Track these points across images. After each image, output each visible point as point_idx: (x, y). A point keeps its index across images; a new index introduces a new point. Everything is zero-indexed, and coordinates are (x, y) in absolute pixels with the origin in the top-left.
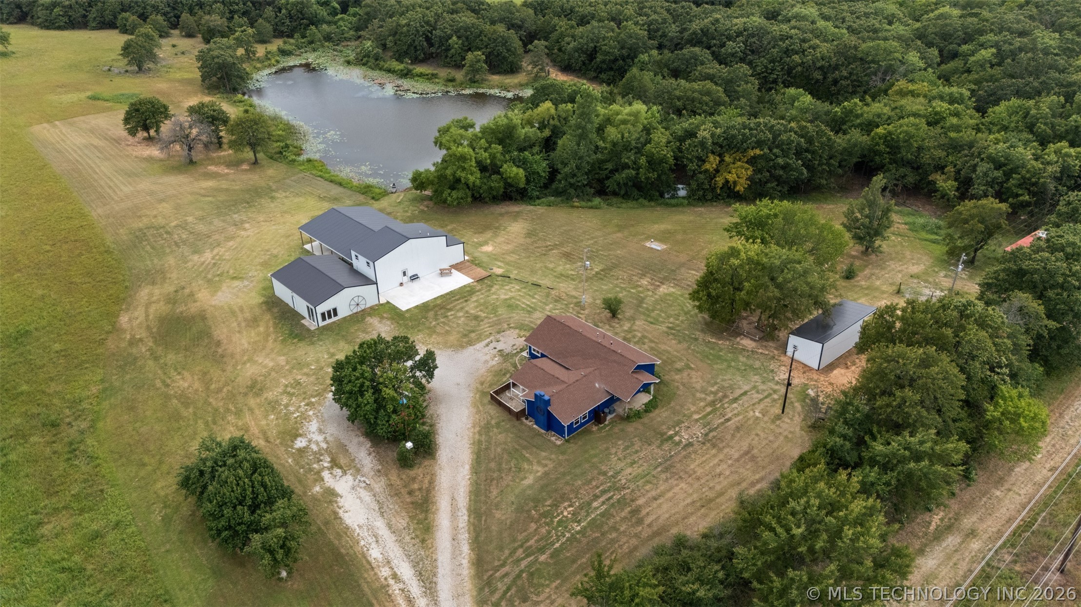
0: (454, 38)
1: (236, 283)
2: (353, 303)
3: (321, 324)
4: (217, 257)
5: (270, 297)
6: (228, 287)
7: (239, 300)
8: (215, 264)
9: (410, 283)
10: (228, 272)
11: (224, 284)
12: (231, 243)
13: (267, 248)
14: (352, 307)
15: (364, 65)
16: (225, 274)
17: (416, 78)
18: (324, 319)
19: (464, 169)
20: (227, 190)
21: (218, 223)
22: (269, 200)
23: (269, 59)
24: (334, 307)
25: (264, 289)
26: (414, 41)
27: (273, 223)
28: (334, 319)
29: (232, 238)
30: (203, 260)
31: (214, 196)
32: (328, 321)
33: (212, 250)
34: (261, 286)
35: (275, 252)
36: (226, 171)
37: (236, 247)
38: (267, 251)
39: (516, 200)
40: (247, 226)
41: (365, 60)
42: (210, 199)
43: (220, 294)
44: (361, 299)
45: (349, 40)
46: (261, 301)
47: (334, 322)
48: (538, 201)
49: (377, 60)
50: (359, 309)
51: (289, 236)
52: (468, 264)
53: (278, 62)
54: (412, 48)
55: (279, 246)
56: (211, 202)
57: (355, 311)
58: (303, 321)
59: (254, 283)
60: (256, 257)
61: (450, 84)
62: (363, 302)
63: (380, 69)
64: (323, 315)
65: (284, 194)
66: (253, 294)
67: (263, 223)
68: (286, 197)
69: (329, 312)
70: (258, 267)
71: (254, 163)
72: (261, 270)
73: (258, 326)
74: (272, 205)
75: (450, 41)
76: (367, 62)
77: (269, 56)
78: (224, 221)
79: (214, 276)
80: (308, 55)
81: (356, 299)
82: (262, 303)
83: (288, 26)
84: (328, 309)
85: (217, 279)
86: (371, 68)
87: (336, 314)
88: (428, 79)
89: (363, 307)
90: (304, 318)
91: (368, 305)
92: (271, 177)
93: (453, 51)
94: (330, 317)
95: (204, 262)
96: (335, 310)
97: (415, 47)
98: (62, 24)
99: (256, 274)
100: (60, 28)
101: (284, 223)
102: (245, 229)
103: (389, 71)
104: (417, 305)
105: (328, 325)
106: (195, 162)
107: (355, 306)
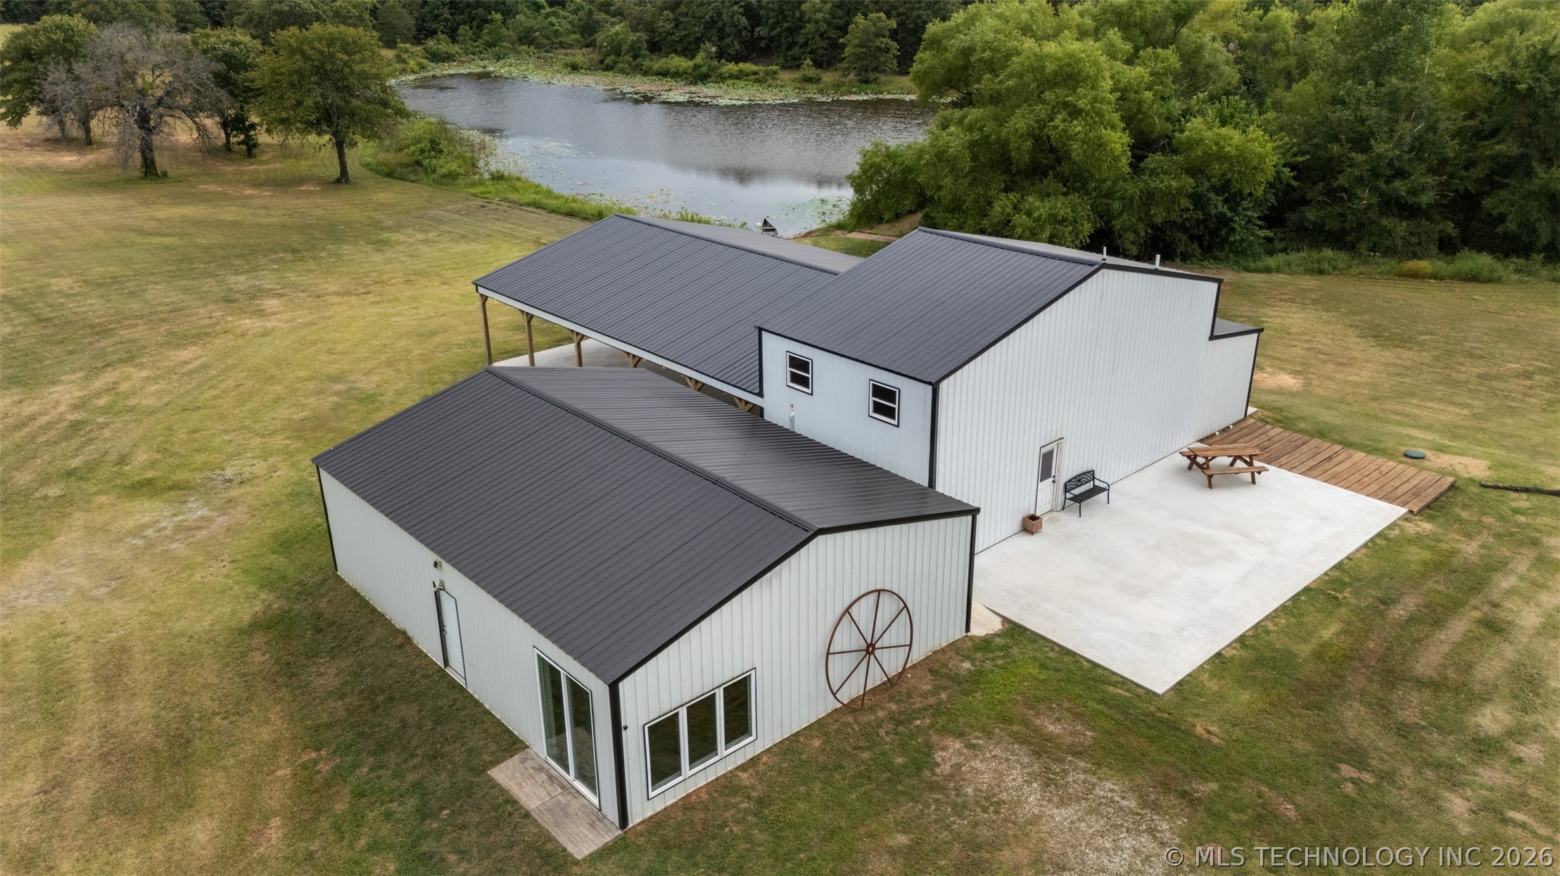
1: (146, 512)
2: (847, 639)
3: (645, 803)
4: (101, 402)
5: (305, 592)
6: (91, 530)
7: (119, 609)
8: (75, 426)
9: (1070, 521)
10: (122, 460)
11: (79, 518)
12: (185, 354)
13: (333, 369)
14: (839, 667)
15: (608, 68)
16: (104, 472)
17: (730, 82)
18: (663, 767)
20: (234, 224)
21: (160, 294)
22: (369, 248)
23: (404, 62)
24: (731, 673)
25: (284, 544)
26: (720, 14)
27: (371, 298)
28: (727, 759)
29: (199, 337)
30: (29, 409)
31: (181, 237)
33: (94, 372)
34: (272, 524)
35: (368, 384)
36: (249, 192)
37: (204, 367)
38: (336, 379)
40: (271, 304)
41: (608, 60)
42: (168, 241)
43: (30, 568)
44: (888, 606)
45: (571, 46)
46: (246, 614)
47: (725, 785)
49: (635, 57)
50: (876, 678)
51: (434, 333)
53: (423, 67)
54: (714, 31)
55: (389, 364)
56: (167, 248)
57: (852, 692)
58: (504, 774)
59: (239, 514)
60: (278, 400)
61: (809, 86)
62: (897, 634)
63: (645, 74)
64: (661, 733)
65: (420, 236)
66: (217, 573)
67: (336, 299)
68: (426, 242)
69: (701, 711)
70: (278, 441)
71: (338, 181)
72: (287, 453)
73: (185, 803)
74: (378, 258)
77: (405, 56)
78: (186, 290)
79: (45, 480)
80: (486, 62)
81: (863, 612)
82: (257, 625)
83: (446, 20)
84: (693, 691)
85: (54, 491)
86: (622, 71)
87: (739, 726)
88: (757, 81)
89: (892, 662)
90: (512, 745)
91: (918, 655)
92: (383, 205)
93: (810, 27)
94: (703, 747)
95: (33, 418)
96: (738, 693)
97: (721, 30)
99: (260, 467)
101: (415, 299)
102: (261, 313)
103: (664, 74)
104: (1219, 655)
105: (686, 804)
106: (165, 175)
107: (855, 658)
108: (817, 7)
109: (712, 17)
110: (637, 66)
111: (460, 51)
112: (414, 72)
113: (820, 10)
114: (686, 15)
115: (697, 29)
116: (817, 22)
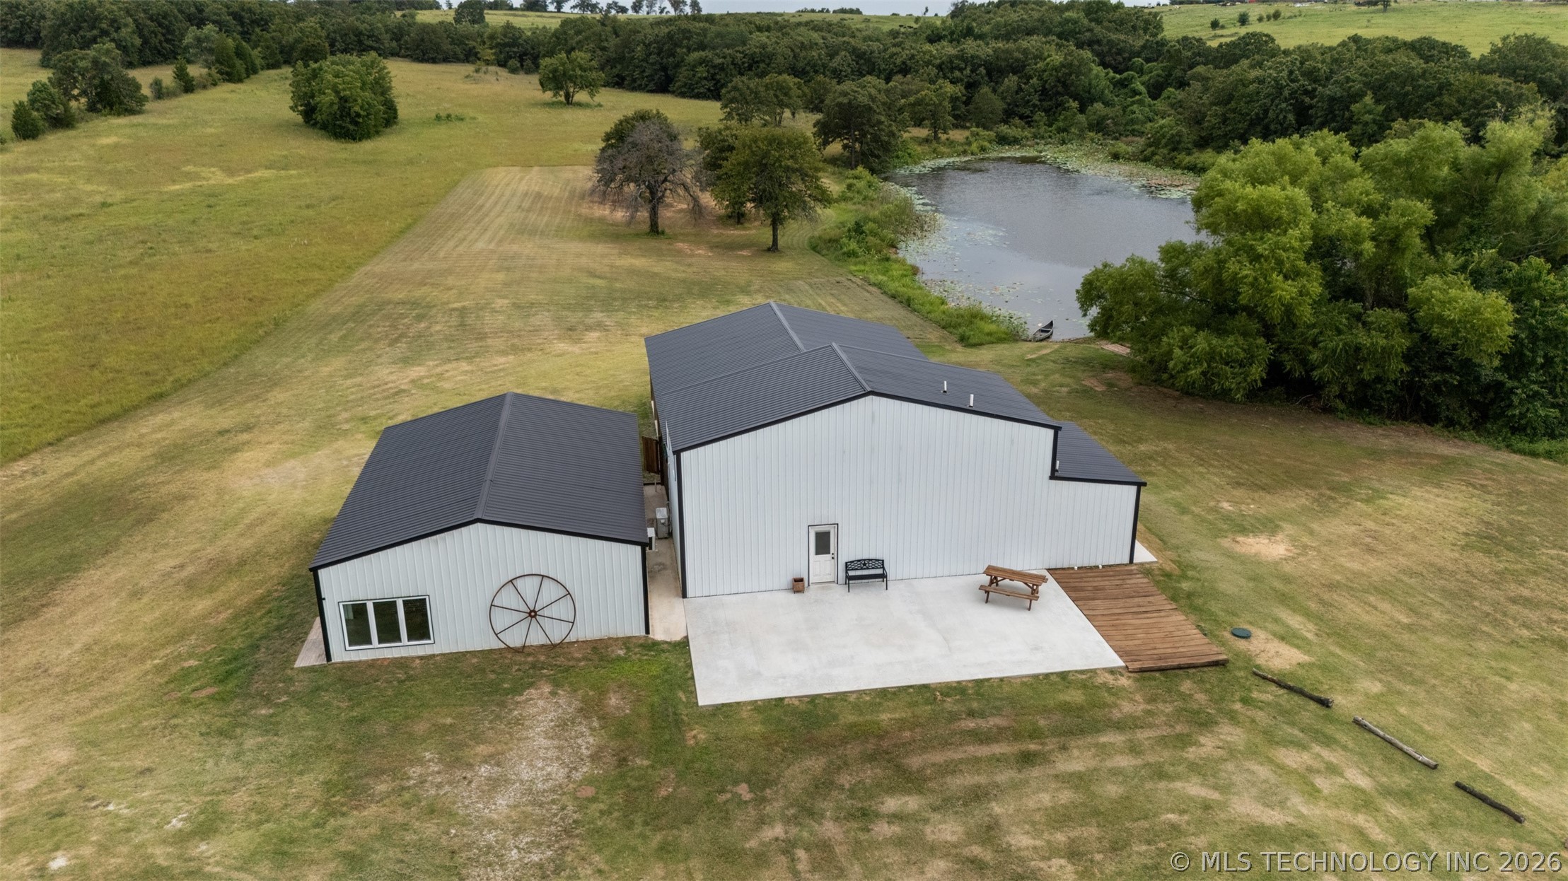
0: (1368, 99)
2: (508, 598)
3: (343, 652)
7: (297, 495)
9: (840, 590)
11: (339, 444)
14: (501, 620)
15: (1144, 159)
18: (358, 634)
19: (1256, 258)
23: (968, 144)
24: (414, 592)
26: (1266, 112)
28: (406, 648)
29: (524, 350)
32: (376, 651)
33: (443, 364)
36: (699, 252)
39: (1450, 424)
40: (593, 335)
41: (1151, 152)
43: (291, 464)
44: (550, 591)
47: (402, 663)
48: (1544, 445)
49: (1174, 150)
50: (537, 639)
52: (1141, 581)
53: (983, 150)
56: (591, 288)
57: (515, 639)
62: (561, 609)
63: (1174, 167)
64: (356, 613)
69: (385, 610)
71: (769, 250)
73: (212, 591)
75: (1355, 107)
76: (1153, 154)
77: (973, 139)
78: (559, 318)
79: (351, 420)
80: (1046, 147)
81: (526, 586)
84: (384, 594)
85: (347, 426)
86: (1155, 164)
87: (418, 628)
89: (557, 633)
91: (587, 630)
92: (773, 272)
94: (388, 632)
95: (387, 383)
96: (417, 609)
98: (702, 90)
100: (698, 96)
102: (578, 341)
103: (1191, 168)
104: (781, 699)
105: (372, 664)
106: (663, 233)
107: (517, 617)
108: (1368, 108)
109: (1257, 114)
110: (1171, 159)
111: (1029, 135)
112: (972, 154)
113: (1370, 112)
114: (1234, 111)
115: (1240, 126)
116: (1366, 124)
